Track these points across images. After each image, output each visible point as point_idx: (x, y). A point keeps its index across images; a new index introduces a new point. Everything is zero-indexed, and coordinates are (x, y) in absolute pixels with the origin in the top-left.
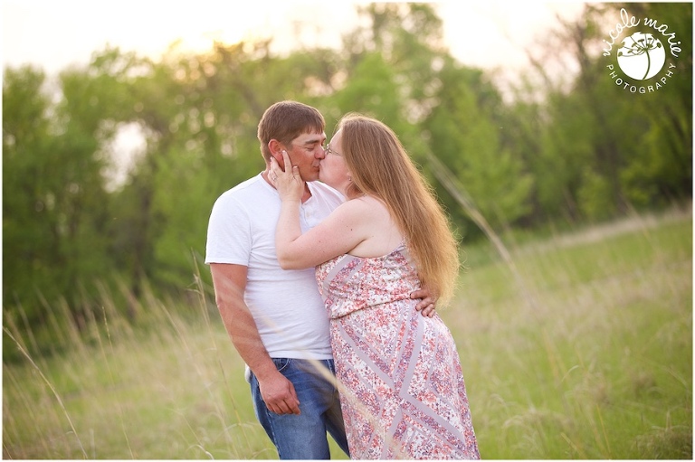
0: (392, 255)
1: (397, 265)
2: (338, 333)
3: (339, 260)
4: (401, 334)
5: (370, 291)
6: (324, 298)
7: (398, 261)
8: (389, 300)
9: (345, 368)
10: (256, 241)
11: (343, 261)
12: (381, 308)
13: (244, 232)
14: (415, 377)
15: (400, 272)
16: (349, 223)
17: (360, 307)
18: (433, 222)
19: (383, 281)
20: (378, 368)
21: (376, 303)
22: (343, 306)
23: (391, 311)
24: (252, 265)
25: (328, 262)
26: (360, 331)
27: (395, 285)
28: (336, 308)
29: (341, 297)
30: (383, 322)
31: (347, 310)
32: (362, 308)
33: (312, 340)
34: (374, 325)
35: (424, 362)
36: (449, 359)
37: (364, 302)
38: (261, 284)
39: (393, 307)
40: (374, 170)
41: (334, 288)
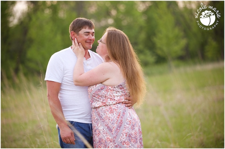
0: (119, 86)
1: (120, 90)
2: (94, 114)
3: (98, 85)
4: (118, 117)
5: (108, 99)
6: (90, 100)
7: (121, 89)
8: (115, 103)
9: (96, 128)
10: (66, 73)
11: (99, 86)
12: (112, 106)
13: (61, 70)
14: (122, 135)
15: (121, 93)
16: (103, 71)
17: (103, 105)
18: (138, 75)
19: (114, 96)
20: (108, 130)
21: (110, 104)
22: (97, 104)
23: (115, 108)
24: (63, 83)
25: (93, 85)
26: (103, 114)
27: (119, 98)
28: (94, 104)
29: (96, 100)
30: (112, 112)
31: (98, 106)
32: (104, 106)
33: (84, 115)
34: (108, 113)
35: (126, 129)
36: (137, 128)
37: (105, 103)
38: (66, 91)
39: (116, 106)
40: (118, 52)
41: (94, 96)
